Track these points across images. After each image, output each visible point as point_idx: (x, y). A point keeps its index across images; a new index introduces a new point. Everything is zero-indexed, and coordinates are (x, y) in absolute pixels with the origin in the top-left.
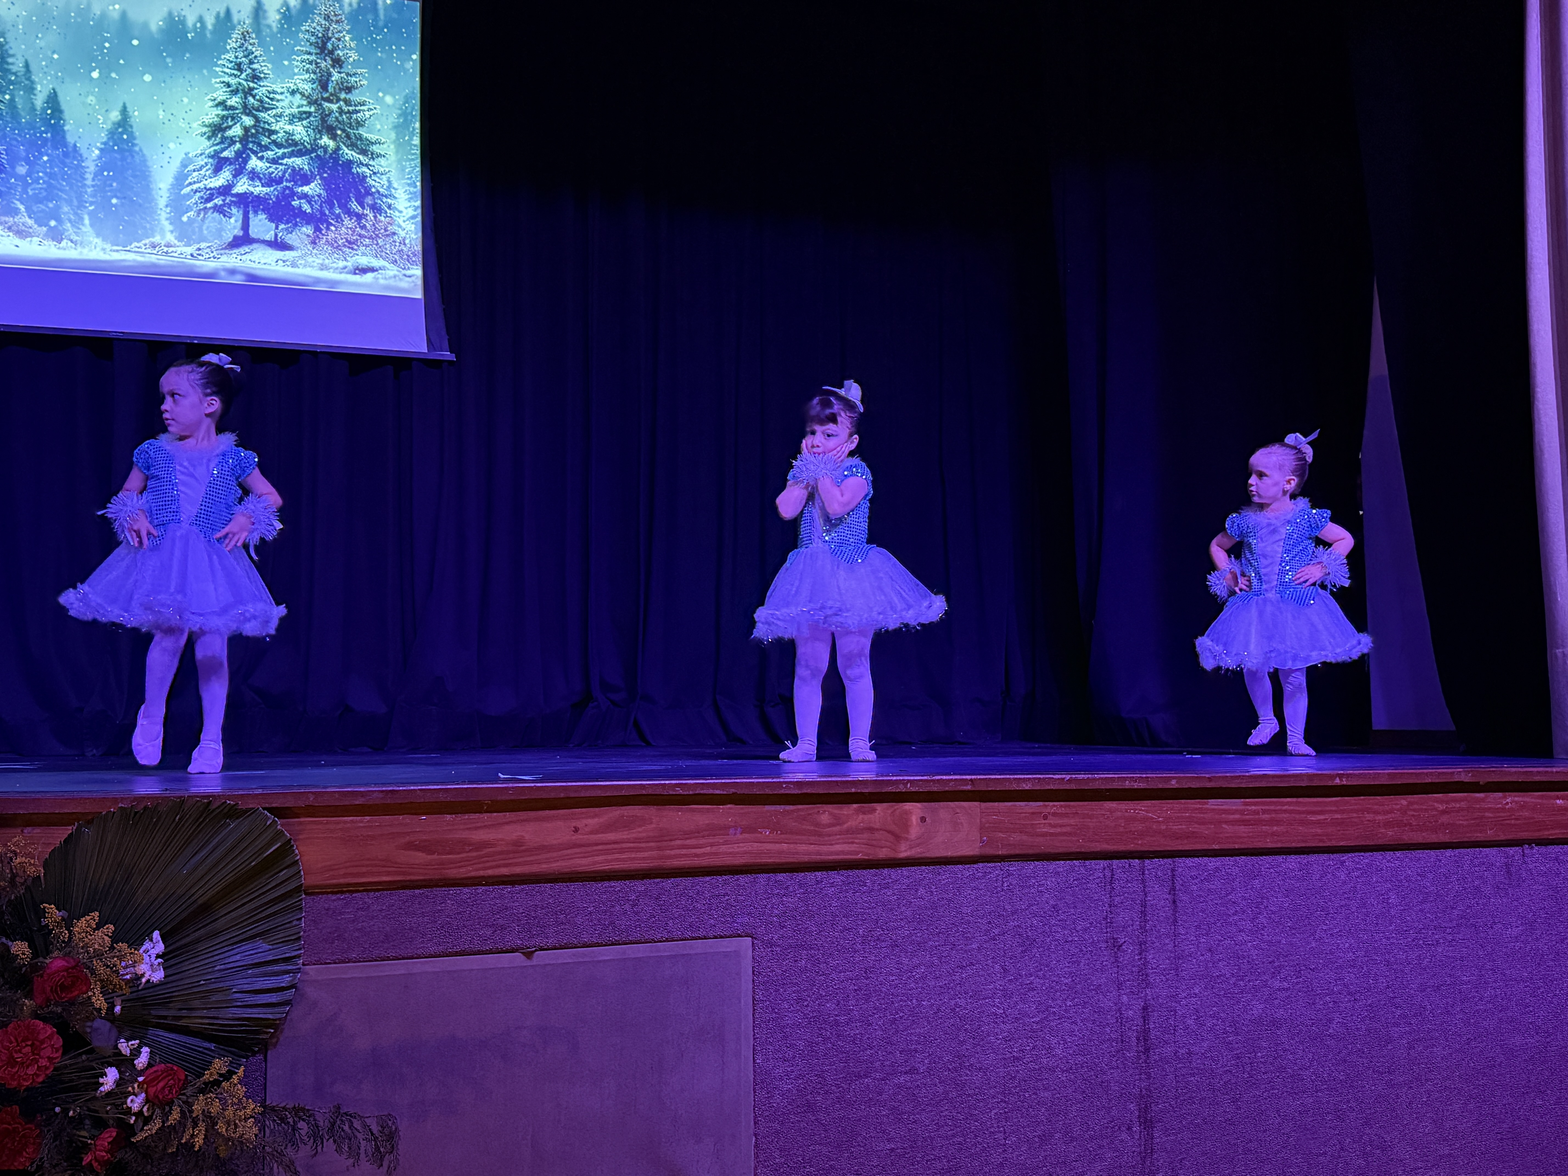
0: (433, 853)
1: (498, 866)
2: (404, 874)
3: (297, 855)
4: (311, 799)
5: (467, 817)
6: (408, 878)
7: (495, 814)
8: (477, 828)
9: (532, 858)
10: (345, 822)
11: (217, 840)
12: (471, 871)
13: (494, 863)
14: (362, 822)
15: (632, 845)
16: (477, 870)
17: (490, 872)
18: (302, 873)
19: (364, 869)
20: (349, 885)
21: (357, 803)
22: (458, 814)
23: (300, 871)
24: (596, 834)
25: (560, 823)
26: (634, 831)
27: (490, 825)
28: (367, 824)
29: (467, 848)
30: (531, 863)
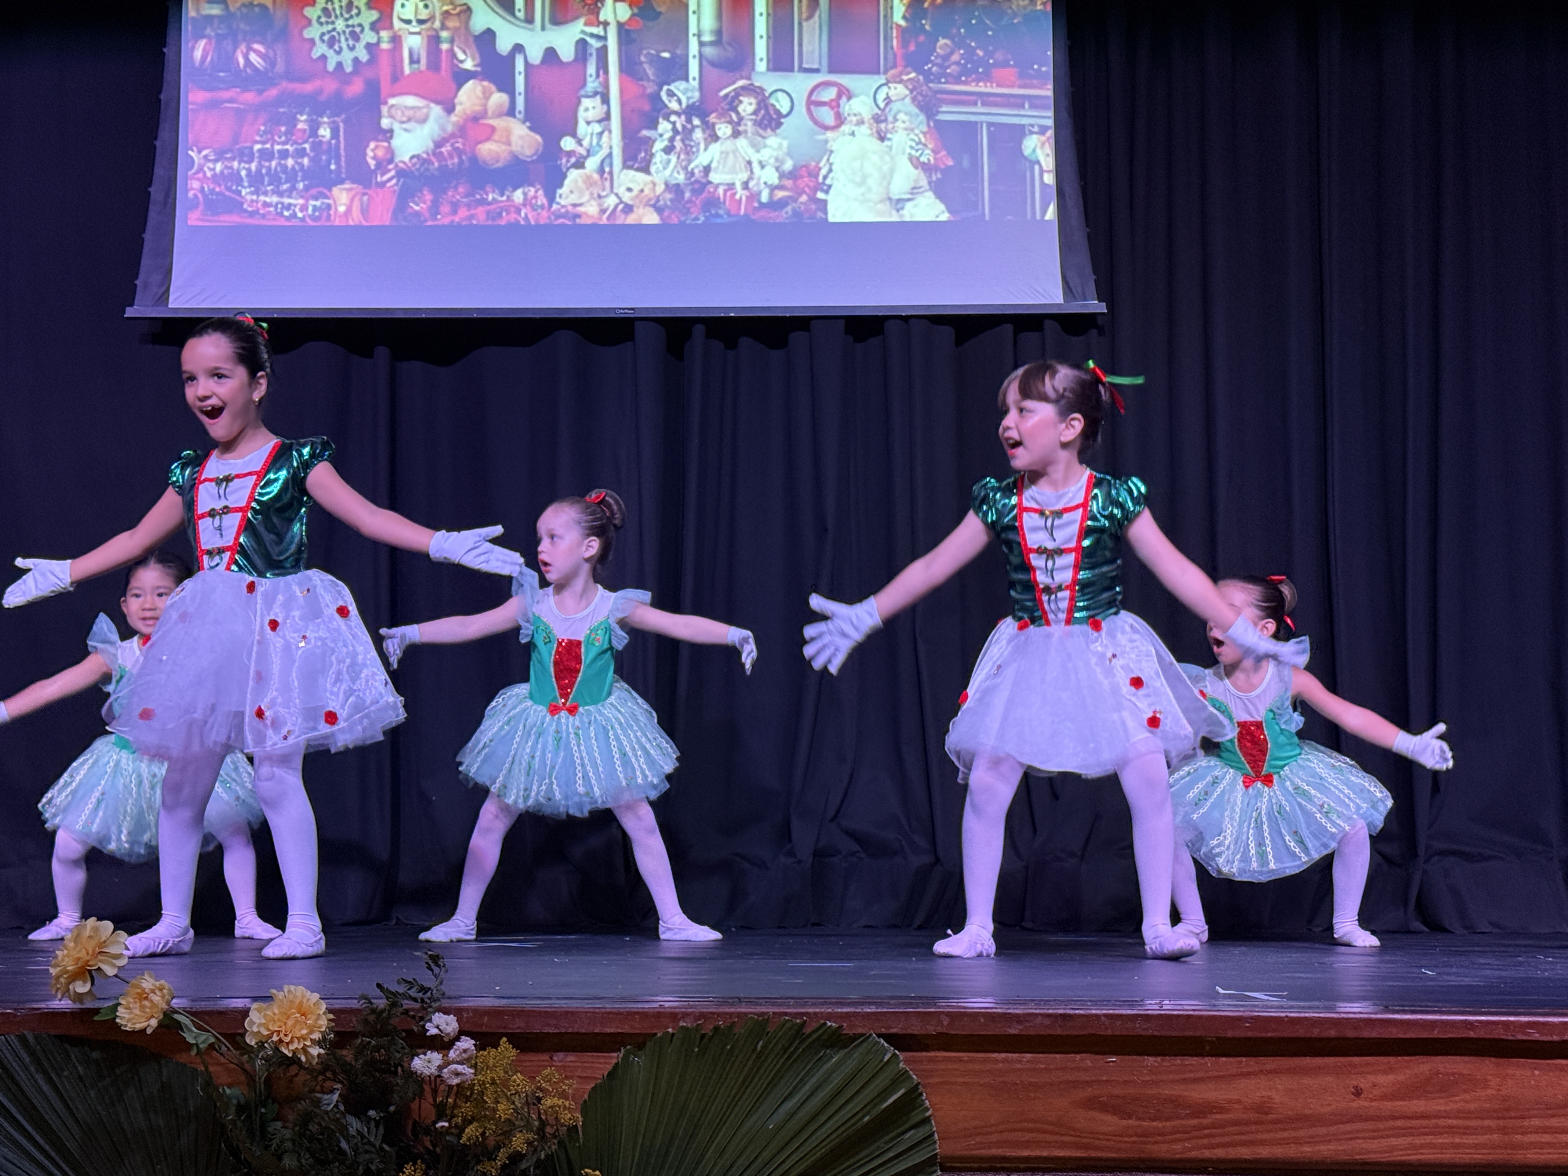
0: (1130, 1118)
1: (1234, 1144)
2: (1086, 1147)
3: (927, 1109)
4: (945, 1023)
5: (1179, 1062)
6: (1093, 1154)
7: (1224, 1059)
8: (1195, 1081)
9: (1286, 1135)
10: (997, 1061)
11: (814, 1080)
12: (1191, 1150)
13: (1227, 1139)
14: (1020, 1062)
15: (1454, 1122)
16: (1199, 1148)
17: (1220, 1153)
18: (936, 1136)
19: (1028, 1136)
20: (1005, 1159)
21: (1013, 1031)
22: (1164, 1055)
23: (932, 1135)
24: (1391, 1100)
25: (1329, 1080)
26: (1457, 1098)
27: (1216, 1077)
28: (1028, 1066)
29: (1183, 1112)
30: (1285, 1142)
